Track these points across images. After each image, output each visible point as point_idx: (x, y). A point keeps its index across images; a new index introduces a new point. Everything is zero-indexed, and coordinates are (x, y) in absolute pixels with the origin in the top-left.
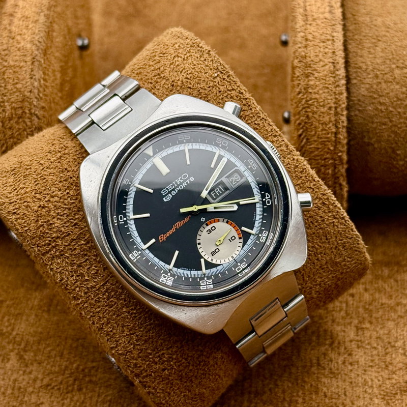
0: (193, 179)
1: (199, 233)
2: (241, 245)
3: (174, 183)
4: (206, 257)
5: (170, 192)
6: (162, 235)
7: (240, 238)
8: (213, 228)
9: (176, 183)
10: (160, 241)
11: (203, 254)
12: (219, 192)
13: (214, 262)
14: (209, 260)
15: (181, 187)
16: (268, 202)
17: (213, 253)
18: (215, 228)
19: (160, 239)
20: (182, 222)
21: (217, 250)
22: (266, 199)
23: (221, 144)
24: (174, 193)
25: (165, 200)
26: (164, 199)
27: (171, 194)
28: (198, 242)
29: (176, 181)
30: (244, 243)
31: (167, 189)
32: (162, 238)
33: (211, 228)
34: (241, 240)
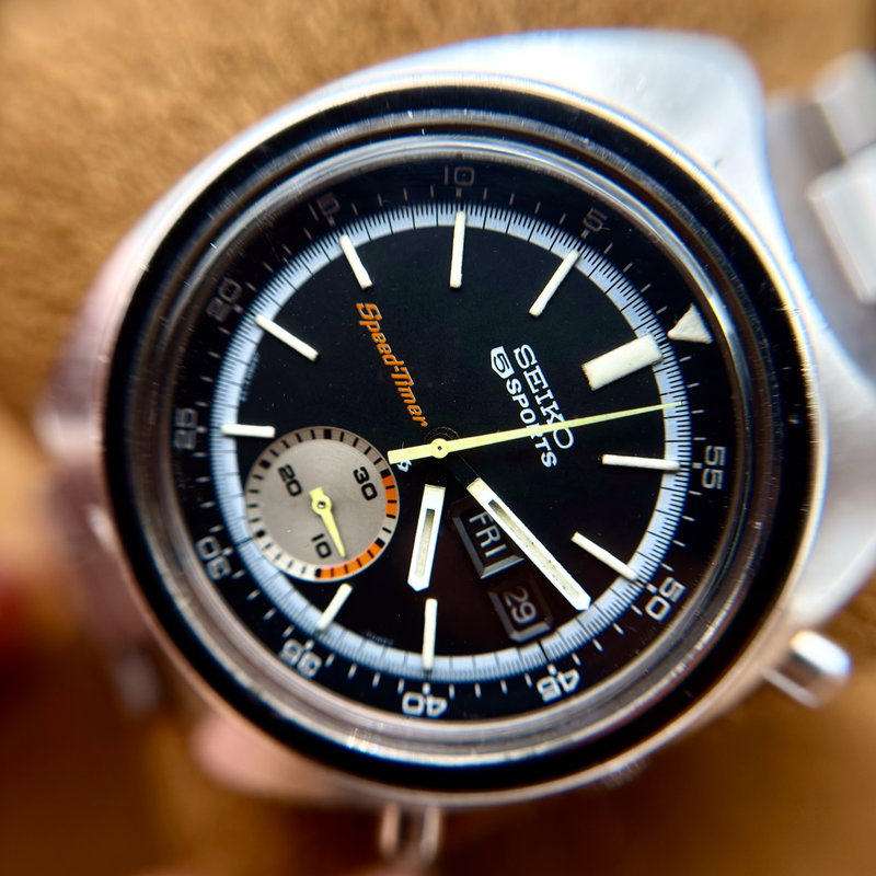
0: (547, 464)
1: (363, 443)
2: (295, 572)
3: (550, 394)
4: (278, 446)
5: (518, 374)
6: (379, 317)
7: (318, 573)
8: (369, 492)
9: (547, 403)
10: (360, 306)
11: (290, 438)
12: (485, 537)
13: (257, 470)
14: (266, 456)
15: (528, 416)
16: (413, 703)
17: (288, 474)
18: (368, 498)
19: (370, 306)
20: (408, 395)
21: (294, 488)
22: (425, 696)
23: (658, 594)
24: (513, 387)
25: (495, 352)
26: (500, 350)
27: (511, 378)
28: (336, 432)
29: (555, 405)
30: (298, 584)
31: (532, 368)
32: (370, 317)
33: (371, 485)
34: (309, 576)
